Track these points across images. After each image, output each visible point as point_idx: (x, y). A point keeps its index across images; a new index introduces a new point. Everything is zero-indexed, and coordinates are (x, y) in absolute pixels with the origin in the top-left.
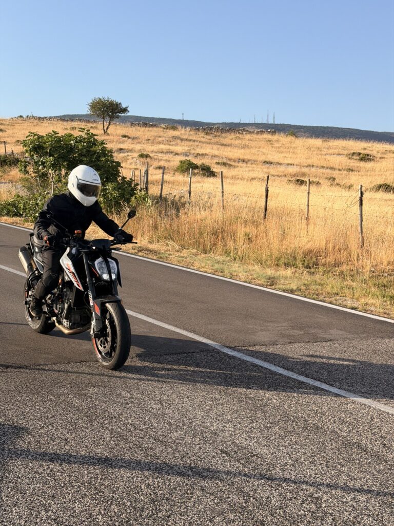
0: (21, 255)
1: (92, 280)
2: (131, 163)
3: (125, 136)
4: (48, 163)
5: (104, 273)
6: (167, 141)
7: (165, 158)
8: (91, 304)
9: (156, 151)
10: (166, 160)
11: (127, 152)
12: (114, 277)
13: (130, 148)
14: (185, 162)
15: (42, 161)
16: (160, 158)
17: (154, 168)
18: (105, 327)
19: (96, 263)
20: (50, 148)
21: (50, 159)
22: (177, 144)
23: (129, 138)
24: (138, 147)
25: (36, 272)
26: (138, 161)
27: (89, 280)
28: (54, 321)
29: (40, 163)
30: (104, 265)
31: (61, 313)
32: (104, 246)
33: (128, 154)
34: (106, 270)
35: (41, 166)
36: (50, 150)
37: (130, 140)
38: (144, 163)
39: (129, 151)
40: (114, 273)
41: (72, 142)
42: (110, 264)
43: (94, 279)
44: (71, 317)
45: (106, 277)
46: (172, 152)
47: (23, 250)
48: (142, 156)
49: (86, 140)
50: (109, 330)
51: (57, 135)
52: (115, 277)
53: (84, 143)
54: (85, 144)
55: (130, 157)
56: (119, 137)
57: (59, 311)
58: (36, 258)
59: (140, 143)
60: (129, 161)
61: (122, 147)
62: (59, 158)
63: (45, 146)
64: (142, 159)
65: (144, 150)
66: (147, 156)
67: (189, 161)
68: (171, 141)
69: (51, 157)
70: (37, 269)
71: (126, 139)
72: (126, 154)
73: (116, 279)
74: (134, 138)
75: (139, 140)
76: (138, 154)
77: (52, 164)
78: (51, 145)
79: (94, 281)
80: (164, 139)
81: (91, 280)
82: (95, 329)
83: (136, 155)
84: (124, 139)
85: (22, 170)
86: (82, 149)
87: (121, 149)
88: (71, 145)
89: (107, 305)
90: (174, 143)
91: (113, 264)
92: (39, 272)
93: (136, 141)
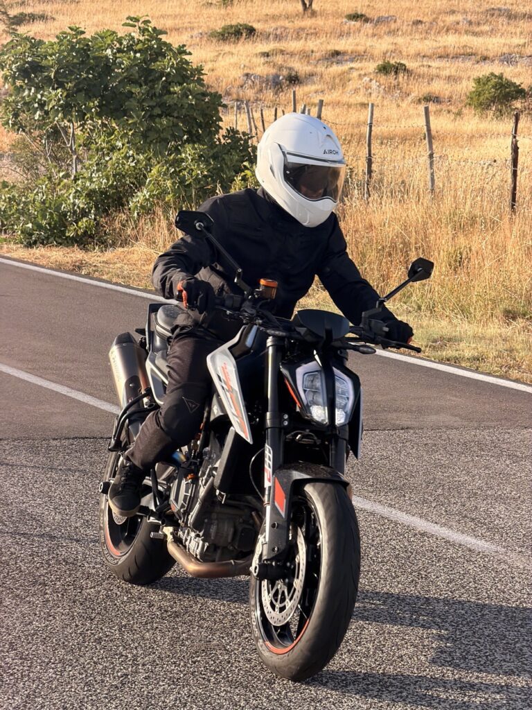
0: (115, 355)
1: (282, 420)
2: (356, 91)
3: (355, 17)
4: (53, 103)
5: (316, 404)
6: (470, 23)
7: (446, 73)
8: (267, 484)
9: (429, 52)
10: (449, 78)
11: (352, 60)
12: (340, 418)
13: (361, 48)
14: (488, 80)
15: (40, 100)
16: (434, 71)
17: (413, 102)
18: (292, 549)
19: (300, 371)
20: (56, 67)
21: (56, 95)
22: (492, 32)
23: (367, 20)
24: (382, 45)
25: (145, 400)
26: (374, 84)
27: (273, 418)
28: (166, 536)
29: (36, 105)
30: (319, 383)
31: (187, 513)
32: (329, 333)
33: (352, 65)
34: (321, 398)
35: (38, 113)
36: (57, 72)
37: (368, 25)
38: (389, 88)
39: (357, 56)
40: (344, 408)
41: (109, 52)
42: (337, 384)
43: (286, 417)
44: (210, 524)
45: (319, 413)
46: (472, 54)
47: (125, 341)
48: (385, 69)
49: (140, 46)
50: (302, 557)
51: (82, 36)
52: (342, 421)
53: (135, 52)
54: (138, 55)
55: (355, 74)
56: (339, 21)
57: (182, 506)
58: (153, 362)
59: (393, 33)
60: (351, 86)
61: (337, 48)
62: (79, 91)
63: (44, 63)
64: (383, 78)
65: (397, 51)
66: (398, 69)
67: (501, 77)
68: (479, 24)
69: (59, 90)
70: (149, 393)
71: (358, 24)
72: (345, 67)
73: (343, 426)
74: (380, 21)
75: (393, 26)
76: (375, 65)
77: (61, 106)
78: (59, 61)
79: (286, 423)
80: (459, 17)
81: (277, 417)
82: (265, 553)
83: (372, 66)
84: (353, 23)
85: (7, 123)
86: (131, 66)
87: (337, 53)
88: (106, 57)
89: (308, 489)
90: (486, 28)
91: (344, 386)
92: (152, 400)
93: (384, 28)
